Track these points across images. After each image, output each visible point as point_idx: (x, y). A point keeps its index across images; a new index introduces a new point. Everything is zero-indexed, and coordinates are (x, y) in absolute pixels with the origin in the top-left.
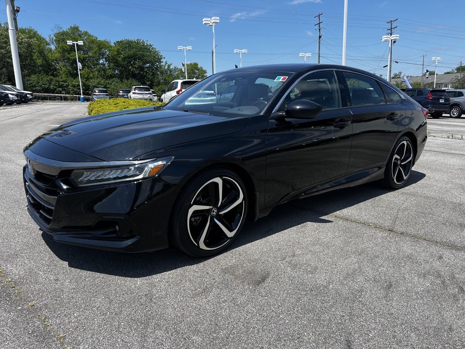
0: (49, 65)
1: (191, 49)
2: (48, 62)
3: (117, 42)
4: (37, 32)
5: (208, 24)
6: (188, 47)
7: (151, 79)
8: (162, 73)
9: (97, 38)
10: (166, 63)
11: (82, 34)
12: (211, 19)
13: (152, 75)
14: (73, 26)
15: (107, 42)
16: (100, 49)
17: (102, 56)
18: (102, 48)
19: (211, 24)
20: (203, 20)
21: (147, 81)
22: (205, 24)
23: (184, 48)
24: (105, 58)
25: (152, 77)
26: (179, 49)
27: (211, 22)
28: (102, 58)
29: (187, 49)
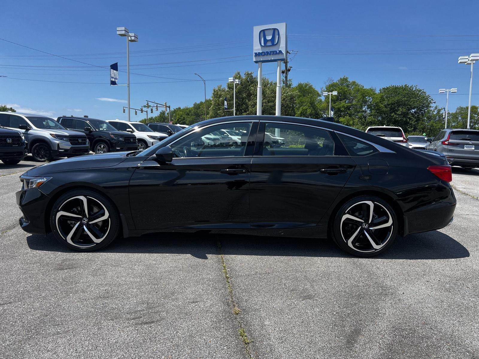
0: (317, 114)
1: (456, 91)
2: (316, 111)
3: (384, 89)
4: (312, 86)
5: (466, 62)
6: (452, 89)
7: (415, 125)
8: (429, 118)
9: (363, 87)
10: (436, 108)
11: (350, 84)
12: (469, 57)
13: (416, 121)
14: (342, 78)
15: (372, 90)
16: (364, 97)
17: (365, 103)
18: (366, 96)
19: (469, 62)
20: (459, 59)
21: (408, 128)
22: (460, 63)
23: (447, 90)
24: (368, 105)
25: (416, 123)
26: (440, 92)
27: (469, 60)
28: (365, 106)
29: (451, 92)
